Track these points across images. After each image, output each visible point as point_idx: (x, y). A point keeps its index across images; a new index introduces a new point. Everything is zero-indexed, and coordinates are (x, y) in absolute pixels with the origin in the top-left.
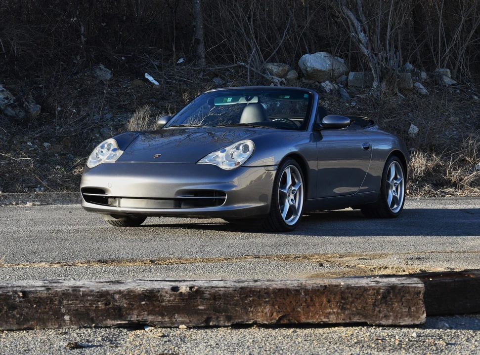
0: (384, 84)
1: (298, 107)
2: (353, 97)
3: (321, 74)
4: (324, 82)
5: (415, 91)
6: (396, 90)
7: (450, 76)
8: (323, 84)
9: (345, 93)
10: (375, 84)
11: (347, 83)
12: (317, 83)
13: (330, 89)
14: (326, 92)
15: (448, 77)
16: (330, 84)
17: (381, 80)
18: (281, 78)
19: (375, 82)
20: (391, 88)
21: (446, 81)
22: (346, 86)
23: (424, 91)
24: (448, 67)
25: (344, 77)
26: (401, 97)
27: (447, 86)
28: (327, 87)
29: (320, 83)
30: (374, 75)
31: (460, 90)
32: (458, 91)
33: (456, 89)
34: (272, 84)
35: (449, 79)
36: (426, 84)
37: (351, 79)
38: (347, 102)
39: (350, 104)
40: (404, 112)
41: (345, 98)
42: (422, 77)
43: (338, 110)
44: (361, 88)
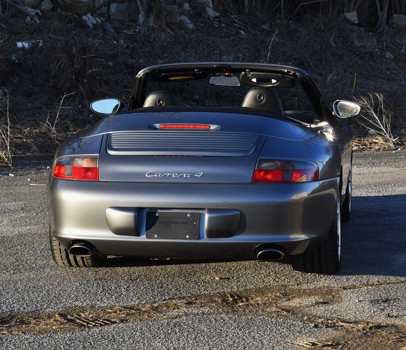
0: (152, 18)
2: (119, 33)
3: (81, 5)
4: (85, 14)
5: (181, 25)
6: (164, 25)
7: (212, 6)
8: (84, 18)
9: (110, 27)
10: (141, 18)
11: (109, 16)
12: (76, 16)
13: (93, 24)
14: (88, 27)
15: (210, 7)
16: (91, 17)
17: (148, 13)
18: (35, 8)
19: (140, 16)
20: (159, 22)
21: (209, 13)
22: (108, 19)
23: (191, 26)
25: (105, 9)
26: (169, 33)
27: (211, 18)
28: (89, 21)
29: (80, 16)
30: (140, 8)
31: (225, 24)
32: (224, 25)
33: (220, 22)
34: (28, 17)
35: (212, 11)
36: (191, 17)
37: (113, 11)
38: (115, 40)
39: (118, 42)
40: (176, 51)
41: (111, 35)
42: (186, 8)
43: (106, 48)
44: (125, 21)
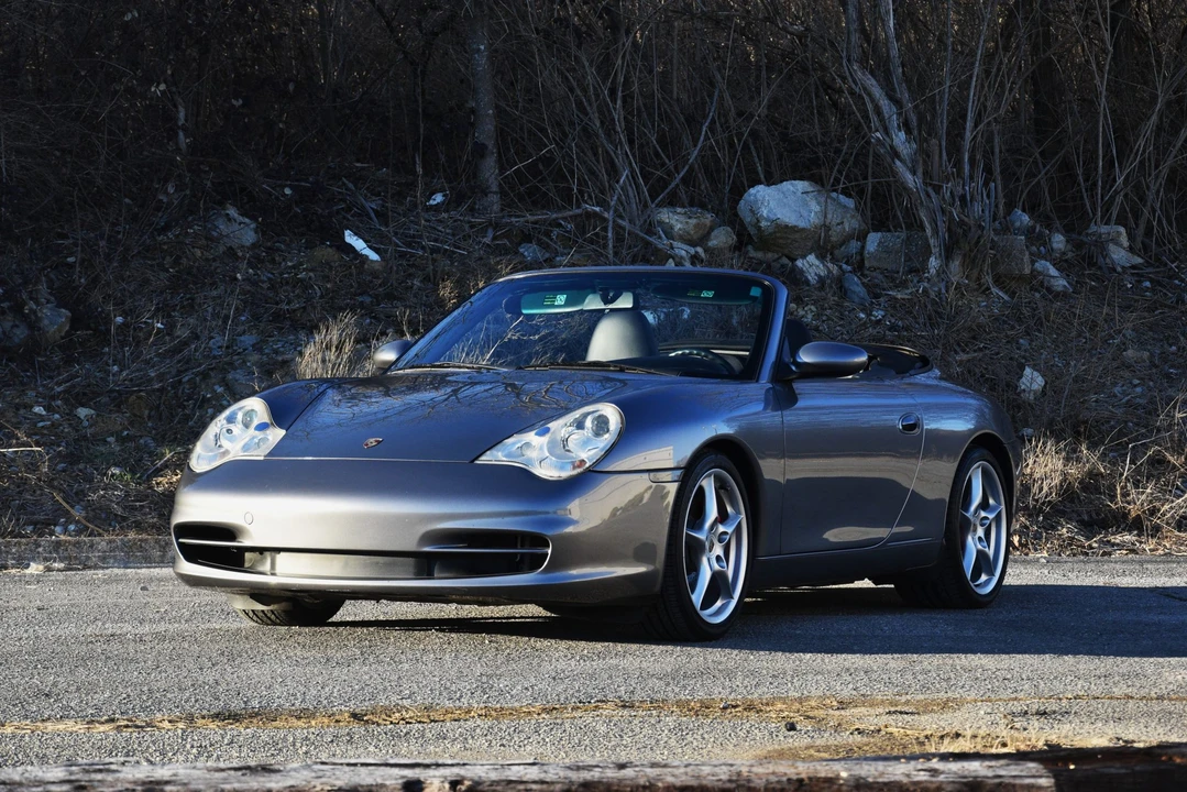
0: (957, 263)
1: (735, 321)
2: (877, 296)
3: (797, 236)
4: (804, 257)
5: (1036, 282)
6: (988, 279)
7: (1126, 243)
8: (799, 263)
9: (856, 285)
10: (934, 263)
11: (862, 260)
12: (785, 261)
13: (819, 276)
14: (807, 282)
15: (1121, 246)
16: (817, 262)
17: (948, 254)
18: (692, 244)
19: (932, 259)
20: (975, 273)
21: (1114, 256)
22: (860, 267)
23: (1060, 283)
24: (1121, 221)
25: (854, 245)
26: (999, 297)
27: (1119, 269)
28: (810, 270)
29: (793, 260)
30: (932, 241)
31: (1151, 281)
32: (1148, 284)
33: (1140, 278)
34: (671, 260)
35: (1123, 253)
36: (1062, 264)
37: (872, 250)
38: (863, 311)
39: (869, 315)
40: (1007, 336)
41: (856, 300)
42: (1055, 246)
43: (838, 328)
44: (898, 272)
